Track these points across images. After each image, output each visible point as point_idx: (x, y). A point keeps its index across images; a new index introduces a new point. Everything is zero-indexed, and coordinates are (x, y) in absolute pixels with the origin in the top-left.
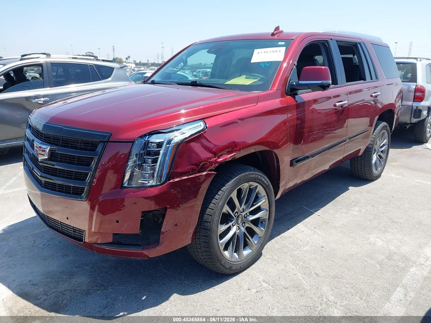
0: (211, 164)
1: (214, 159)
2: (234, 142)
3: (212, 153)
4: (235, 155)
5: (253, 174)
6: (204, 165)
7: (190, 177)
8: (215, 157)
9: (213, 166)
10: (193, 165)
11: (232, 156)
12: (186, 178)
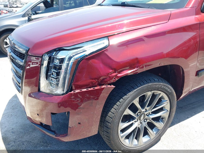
0: (111, 78)
1: (115, 74)
2: (137, 59)
3: (112, 69)
4: (136, 70)
5: (156, 85)
6: (103, 79)
7: (89, 89)
8: (115, 73)
9: (113, 79)
10: (93, 79)
11: (134, 71)
12: (85, 90)
